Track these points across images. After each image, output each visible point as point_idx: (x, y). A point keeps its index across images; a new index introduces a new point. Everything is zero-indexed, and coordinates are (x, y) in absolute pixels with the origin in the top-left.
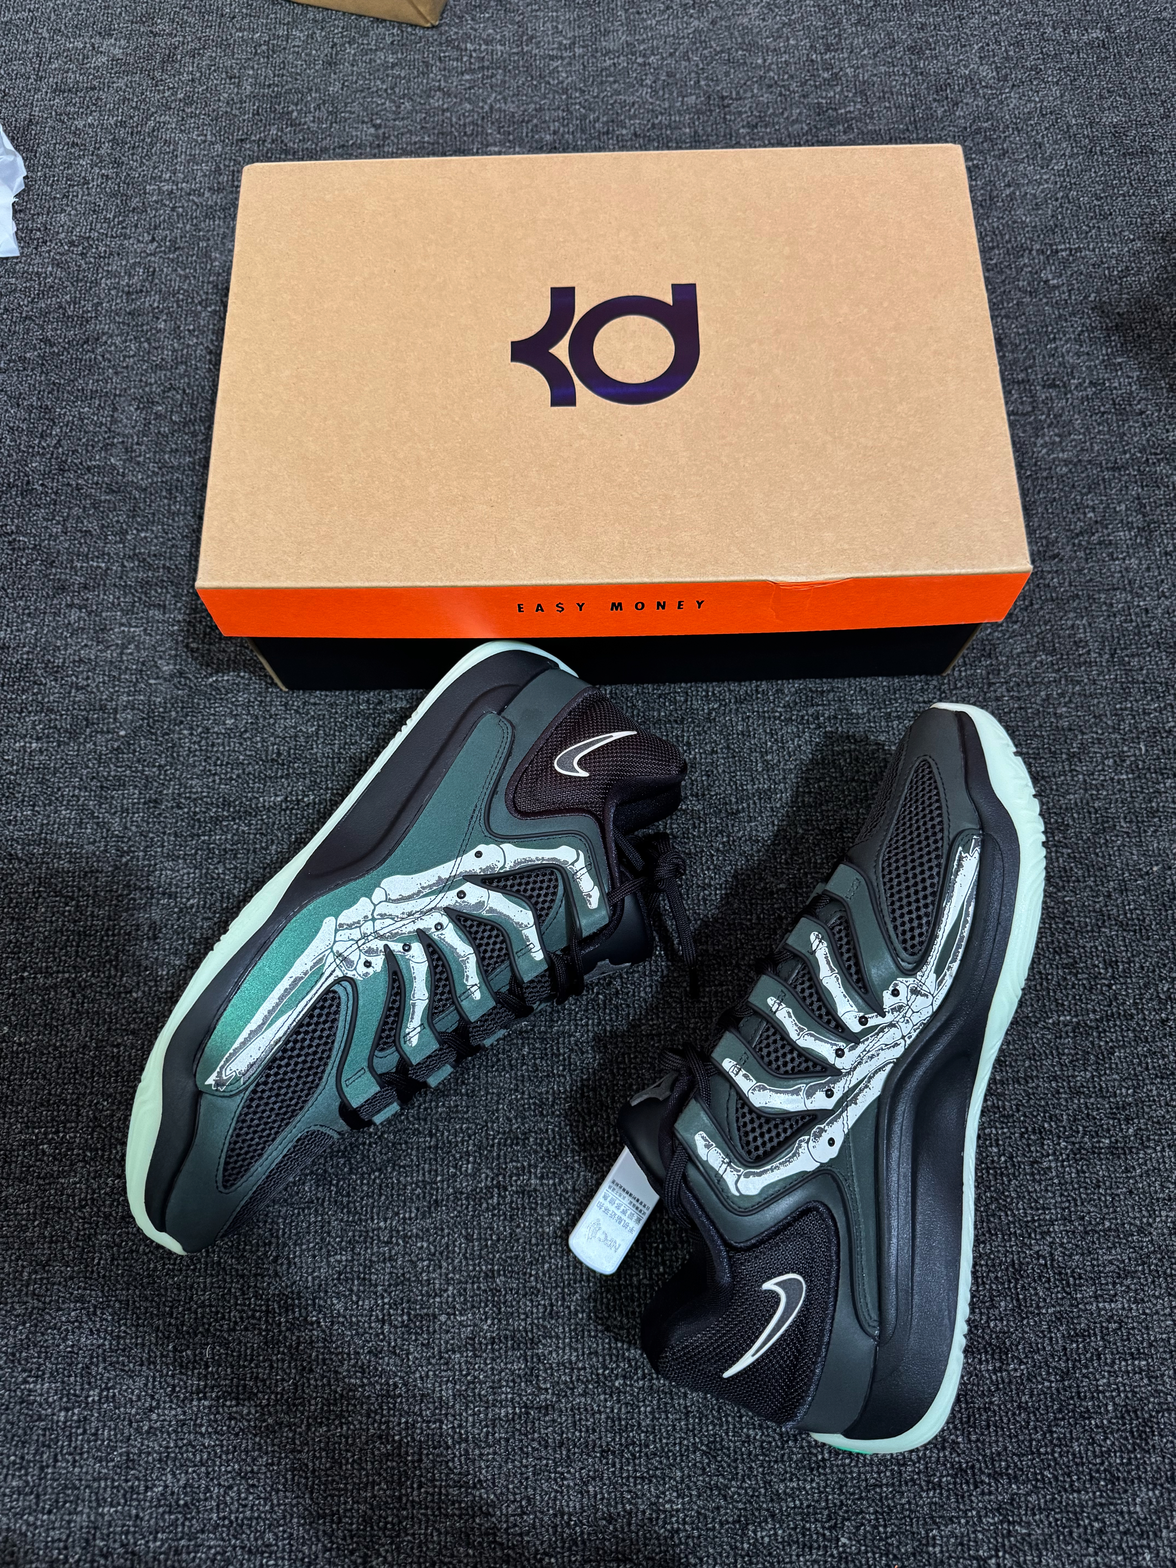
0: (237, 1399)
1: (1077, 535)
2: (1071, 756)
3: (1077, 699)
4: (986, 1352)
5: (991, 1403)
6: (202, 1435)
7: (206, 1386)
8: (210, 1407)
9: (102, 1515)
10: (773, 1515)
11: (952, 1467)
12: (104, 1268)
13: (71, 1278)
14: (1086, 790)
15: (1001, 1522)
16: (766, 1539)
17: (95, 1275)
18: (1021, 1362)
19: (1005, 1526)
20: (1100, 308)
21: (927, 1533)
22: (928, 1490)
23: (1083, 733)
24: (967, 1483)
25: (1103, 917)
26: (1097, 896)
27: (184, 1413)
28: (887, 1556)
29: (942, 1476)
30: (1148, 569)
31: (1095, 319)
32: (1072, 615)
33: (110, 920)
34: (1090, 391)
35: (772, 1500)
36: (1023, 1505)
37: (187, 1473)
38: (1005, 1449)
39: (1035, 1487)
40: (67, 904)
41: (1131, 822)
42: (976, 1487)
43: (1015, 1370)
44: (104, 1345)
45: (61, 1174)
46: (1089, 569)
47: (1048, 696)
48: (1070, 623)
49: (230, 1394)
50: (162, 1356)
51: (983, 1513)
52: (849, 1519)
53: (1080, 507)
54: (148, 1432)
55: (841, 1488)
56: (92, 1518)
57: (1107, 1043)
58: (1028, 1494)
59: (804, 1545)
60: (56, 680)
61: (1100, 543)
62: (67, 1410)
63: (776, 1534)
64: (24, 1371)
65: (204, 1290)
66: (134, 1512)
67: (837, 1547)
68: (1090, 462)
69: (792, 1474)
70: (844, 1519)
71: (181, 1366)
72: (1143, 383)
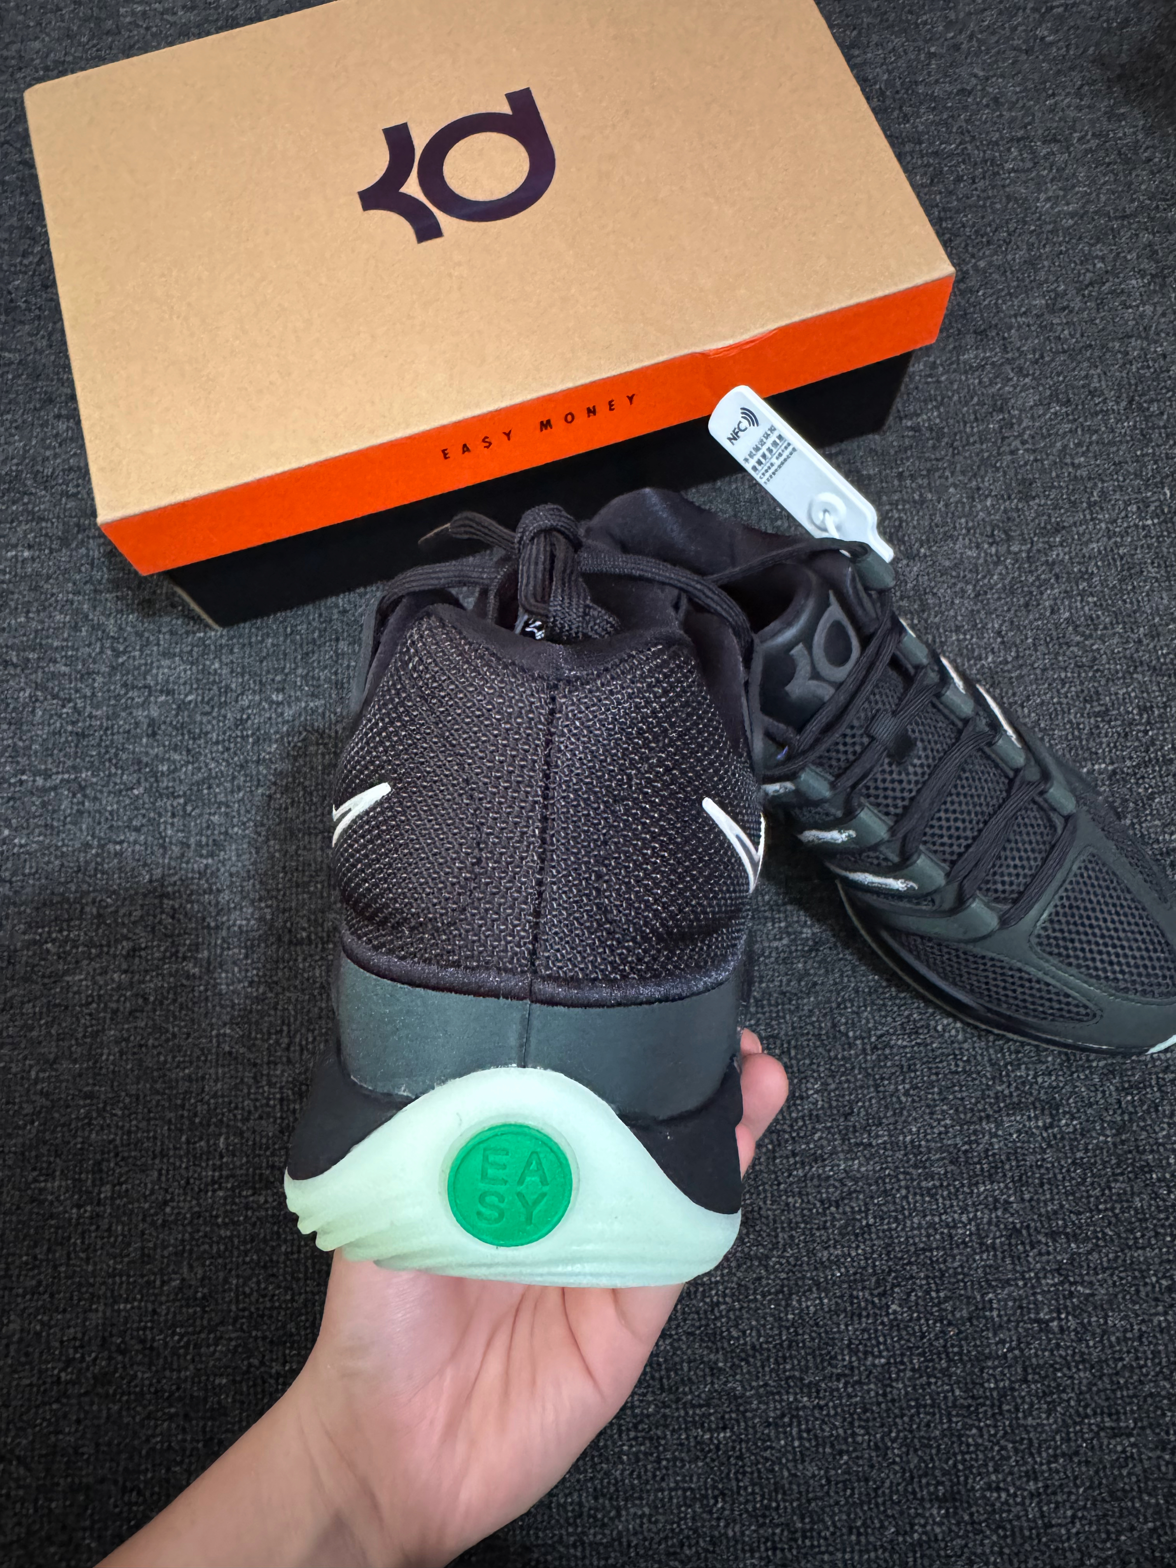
0: (254, 1188)
1: (1087, 287)
2: (1090, 505)
3: (1095, 448)
4: (1035, 1108)
5: (1043, 1160)
6: (219, 1226)
7: (221, 1177)
8: (225, 1198)
9: (119, 1311)
10: (818, 1284)
11: (1006, 1228)
12: (113, 1063)
13: (80, 1075)
14: (1110, 538)
15: (1062, 1283)
16: (812, 1309)
17: (104, 1071)
18: (1073, 1118)
19: (1066, 1286)
20: (1100, 61)
21: (982, 1296)
22: (982, 1252)
23: (1103, 481)
24: (1023, 1243)
25: (1135, 664)
26: (1127, 642)
27: (199, 1205)
28: (941, 1321)
29: (994, 1238)
30: (1164, 315)
31: (1096, 72)
32: (1086, 364)
33: (108, 719)
34: (1094, 143)
35: (816, 1269)
36: (1085, 1264)
37: (204, 1265)
38: (1062, 1206)
39: (1097, 1245)
40: (64, 706)
41: (1159, 566)
42: (1033, 1248)
43: (1067, 1125)
44: (114, 1140)
45: (66, 972)
46: (1102, 319)
47: (1065, 447)
48: (1083, 373)
49: (246, 1183)
50: (175, 1148)
51: (1041, 1275)
52: (899, 1285)
53: (1087, 259)
54: (163, 1225)
55: (888, 1253)
56: (108, 1314)
57: (1146, 789)
58: (1089, 1253)
59: (853, 1314)
60: (45, 488)
61: (1112, 292)
62: (79, 1207)
63: (822, 1304)
64: (34, 1169)
65: (216, 1081)
66: (150, 1307)
67: (888, 1314)
68: (1096, 212)
69: (836, 1241)
70: (893, 1286)
71: (195, 1157)
72: (1149, 131)
